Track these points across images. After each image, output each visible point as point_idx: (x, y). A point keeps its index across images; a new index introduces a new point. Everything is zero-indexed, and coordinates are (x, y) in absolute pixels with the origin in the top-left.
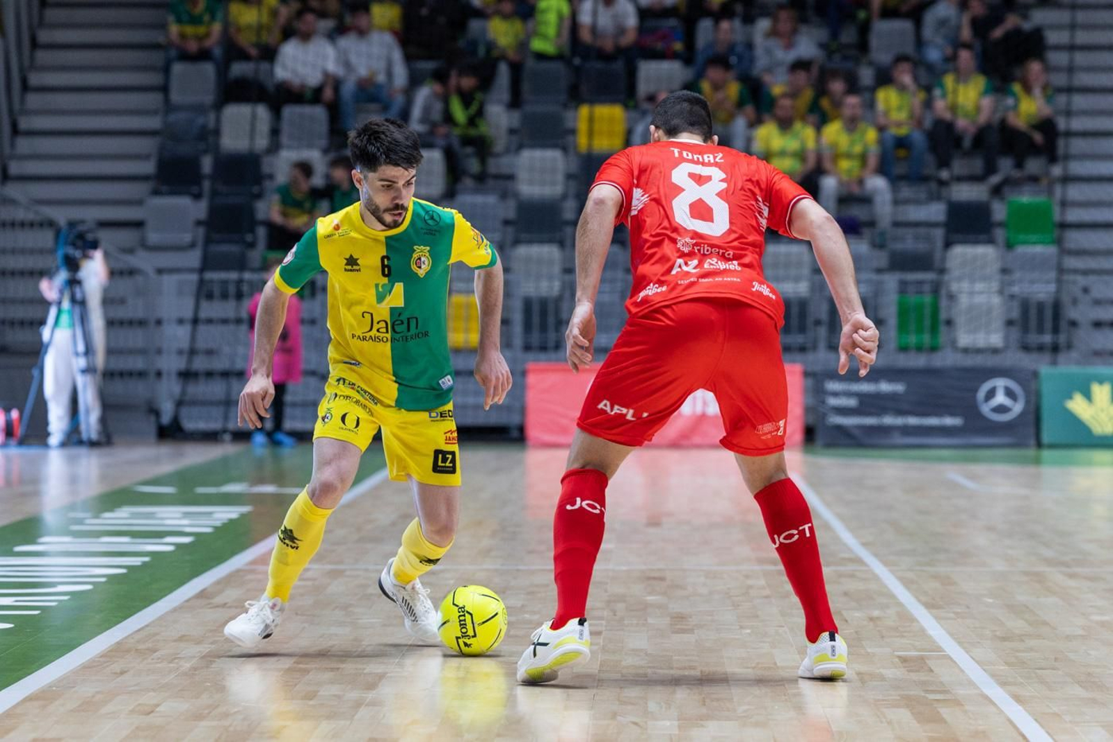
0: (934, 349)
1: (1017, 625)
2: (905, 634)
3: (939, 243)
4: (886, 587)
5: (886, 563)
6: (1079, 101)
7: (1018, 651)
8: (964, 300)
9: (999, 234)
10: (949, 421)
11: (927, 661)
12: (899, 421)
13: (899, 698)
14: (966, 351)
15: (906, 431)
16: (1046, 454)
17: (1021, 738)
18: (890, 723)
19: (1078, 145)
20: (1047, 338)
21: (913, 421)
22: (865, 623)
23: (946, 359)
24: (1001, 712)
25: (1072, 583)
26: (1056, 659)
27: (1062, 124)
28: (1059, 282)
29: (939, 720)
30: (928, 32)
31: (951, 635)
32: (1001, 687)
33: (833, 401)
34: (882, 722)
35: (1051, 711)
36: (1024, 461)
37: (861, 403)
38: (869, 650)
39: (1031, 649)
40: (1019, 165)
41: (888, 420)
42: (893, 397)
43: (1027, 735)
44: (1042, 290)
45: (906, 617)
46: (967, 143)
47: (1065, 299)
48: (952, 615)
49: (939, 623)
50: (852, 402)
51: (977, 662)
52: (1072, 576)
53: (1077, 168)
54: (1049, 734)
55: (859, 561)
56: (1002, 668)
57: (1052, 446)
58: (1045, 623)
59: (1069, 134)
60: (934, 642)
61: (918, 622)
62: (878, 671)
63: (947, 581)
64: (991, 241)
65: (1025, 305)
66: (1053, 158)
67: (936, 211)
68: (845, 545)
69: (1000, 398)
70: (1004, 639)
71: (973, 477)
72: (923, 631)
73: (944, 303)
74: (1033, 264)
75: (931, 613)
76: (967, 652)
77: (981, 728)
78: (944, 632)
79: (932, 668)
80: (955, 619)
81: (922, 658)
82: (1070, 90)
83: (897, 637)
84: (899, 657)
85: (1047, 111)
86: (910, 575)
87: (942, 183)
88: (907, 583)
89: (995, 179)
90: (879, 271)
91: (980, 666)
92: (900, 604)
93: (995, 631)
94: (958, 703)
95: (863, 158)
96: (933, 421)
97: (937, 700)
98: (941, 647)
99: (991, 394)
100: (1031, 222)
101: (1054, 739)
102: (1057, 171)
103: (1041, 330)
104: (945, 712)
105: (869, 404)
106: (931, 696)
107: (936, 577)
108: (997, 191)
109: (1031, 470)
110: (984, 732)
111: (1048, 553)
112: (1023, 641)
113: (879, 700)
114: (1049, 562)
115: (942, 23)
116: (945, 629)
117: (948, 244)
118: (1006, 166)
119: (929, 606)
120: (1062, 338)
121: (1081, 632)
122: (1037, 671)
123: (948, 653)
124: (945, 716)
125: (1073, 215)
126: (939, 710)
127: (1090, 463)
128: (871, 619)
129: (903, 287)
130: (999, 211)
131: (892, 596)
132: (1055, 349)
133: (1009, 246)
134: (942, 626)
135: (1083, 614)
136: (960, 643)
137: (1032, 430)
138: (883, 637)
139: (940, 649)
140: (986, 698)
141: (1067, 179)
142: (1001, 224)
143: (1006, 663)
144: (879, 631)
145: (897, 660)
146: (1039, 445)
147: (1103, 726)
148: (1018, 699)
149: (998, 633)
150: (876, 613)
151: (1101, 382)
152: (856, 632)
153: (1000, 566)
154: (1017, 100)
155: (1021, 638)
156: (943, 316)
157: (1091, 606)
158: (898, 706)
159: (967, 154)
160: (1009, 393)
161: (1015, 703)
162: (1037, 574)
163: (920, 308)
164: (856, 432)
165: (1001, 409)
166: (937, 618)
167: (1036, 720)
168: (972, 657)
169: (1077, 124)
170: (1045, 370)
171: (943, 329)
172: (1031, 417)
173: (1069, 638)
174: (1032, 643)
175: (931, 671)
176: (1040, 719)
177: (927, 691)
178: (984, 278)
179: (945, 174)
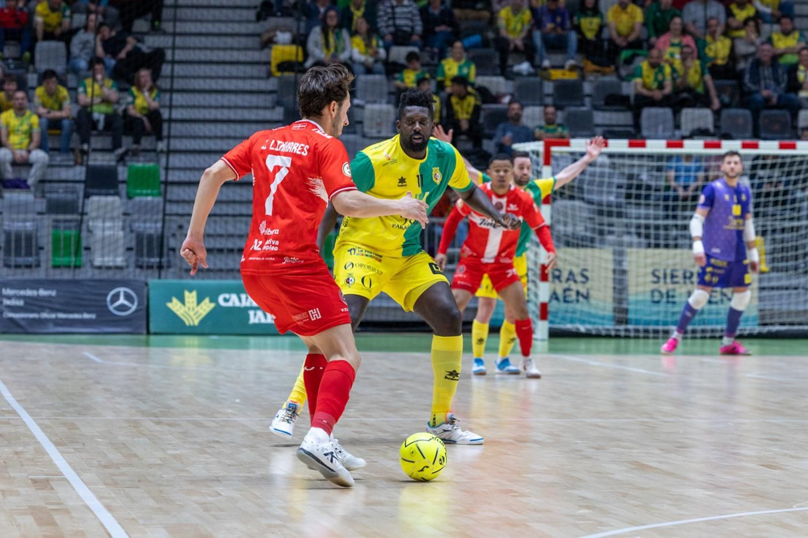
0: (77, 267)
1: (115, 457)
2: (38, 463)
3: (81, 194)
4: (30, 430)
5: (32, 414)
6: (178, 99)
7: (114, 475)
8: (98, 234)
9: (123, 188)
10: (86, 316)
11: (51, 482)
12: (53, 316)
13: (27, 508)
14: (100, 268)
15: (57, 322)
16: (153, 338)
17: (106, 536)
18: (18, 526)
19: (176, 129)
20: (154, 260)
21: (61, 316)
22: (12, 455)
23: (86, 274)
24: (96, 517)
25: (158, 428)
26: (139, 481)
27: (165, 114)
28: (164, 221)
29: (53, 523)
30: (75, 49)
31: (70, 464)
32: (99, 500)
33: (7, 302)
34: (12, 525)
35: (131, 517)
36: (139, 344)
37: (26, 303)
38: (12, 475)
39: (123, 474)
40: (137, 141)
41: (45, 315)
42: (49, 299)
43: (112, 534)
44: (152, 227)
45: (40, 451)
46: (101, 126)
47: (167, 233)
48: (73, 450)
49: (63, 456)
50: (21, 303)
51: (85, 483)
52: (158, 423)
53: (176, 144)
54: (127, 533)
55: (14, 412)
56: (101, 487)
57: (155, 334)
58: (135, 456)
59: (170, 121)
60: (57, 468)
61: (48, 454)
62: (15, 489)
63: (72, 426)
64: (117, 194)
65: (139, 237)
66: (160, 138)
67: (79, 173)
68: (6, 401)
69: (122, 301)
70: (106, 467)
71: (99, 355)
72: (51, 461)
73: (84, 234)
74: (145, 209)
75: (58, 449)
76: (79, 476)
77: (80, 529)
78: (64, 462)
79: (53, 487)
80: (74, 453)
81: (47, 480)
82: (172, 91)
83: (32, 465)
84: (32, 479)
85: (155, 104)
86: (47, 422)
87: (84, 153)
88: (44, 428)
89: (120, 151)
90: (40, 213)
91: (87, 486)
92: (38, 443)
93: (100, 461)
94: (67, 511)
95: (29, 134)
96: (76, 316)
97: (54, 510)
98: (61, 473)
99: (116, 297)
100: (143, 180)
101: (130, 536)
102: (161, 146)
103: (150, 255)
104: (57, 517)
105: (32, 304)
106: (50, 507)
107: (64, 424)
108: (121, 159)
109: (143, 349)
110: (82, 532)
111: (144, 407)
112: (118, 468)
113: (12, 510)
114: (144, 413)
115: (85, 44)
116: (66, 460)
117: (87, 196)
118: (127, 142)
119: (57, 444)
120: (164, 260)
121: (160, 462)
122: (125, 489)
123: (66, 477)
124: (57, 521)
125: (174, 176)
126: (54, 516)
127: (183, 345)
128: (16, 453)
129: (56, 224)
130: (123, 173)
131: (34, 437)
132: (160, 267)
133: (130, 197)
134: (65, 458)
135: (162, 449)
136: (75, 470)
137: (144, 322)
138: (22, 465)
139: (61, 474)
140: (88, 508)
141: (169, 152)
142: (123, 182)
143: (106, 484)
144: (20, 461)
145: (30, 481)
146: (148, 333)
147: (165, 528)
148: (109, 508)
149: (102, 463)
150: (20, 449)
151: (190, 291)
152: (5, 462)
153: (110, 416)
154: (134, 97)
155: (118, 466)
156: (84, 243)
157: (169, 444)
158: (25, 514)
159: (100, 134)
160: (128, 297)
161: (106, 511)
162: (136, 421)
163: (67, 239)
164: (23, 323)
165: (122, 308)
166: (62, 452)
167: (119, 523)
168: (82, 480)
169: (177, 114)
170: (153, 281)
171: (84, 252)
172: (144, 313)
173: (150, 466)
174: (124, 469)
175: (52, 489)
176: (123, 522)
177: (48, 504)
178: (112, 219)
179: (85, 147)
